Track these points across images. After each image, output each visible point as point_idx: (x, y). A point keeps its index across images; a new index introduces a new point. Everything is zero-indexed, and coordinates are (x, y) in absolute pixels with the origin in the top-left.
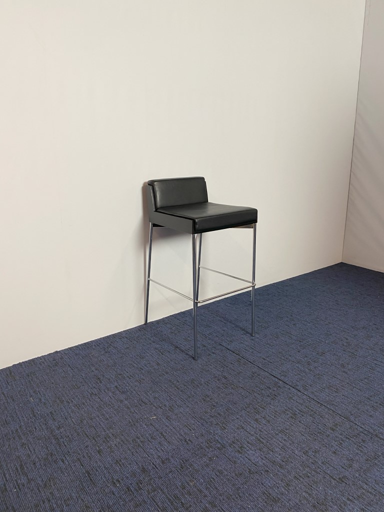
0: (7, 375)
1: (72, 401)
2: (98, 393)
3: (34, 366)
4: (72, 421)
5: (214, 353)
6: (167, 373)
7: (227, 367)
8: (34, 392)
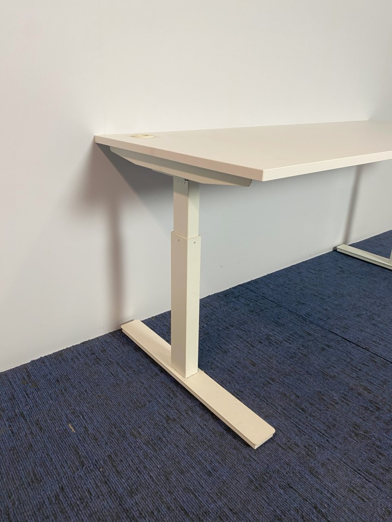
0: (24, 379)
1: (140, 433)
2: (179, 418)
3: (63, 363)
4: (151, 476)
5: (328, 346)
6: (273, 380)
7: (360, 370)
8: (73, 413)
